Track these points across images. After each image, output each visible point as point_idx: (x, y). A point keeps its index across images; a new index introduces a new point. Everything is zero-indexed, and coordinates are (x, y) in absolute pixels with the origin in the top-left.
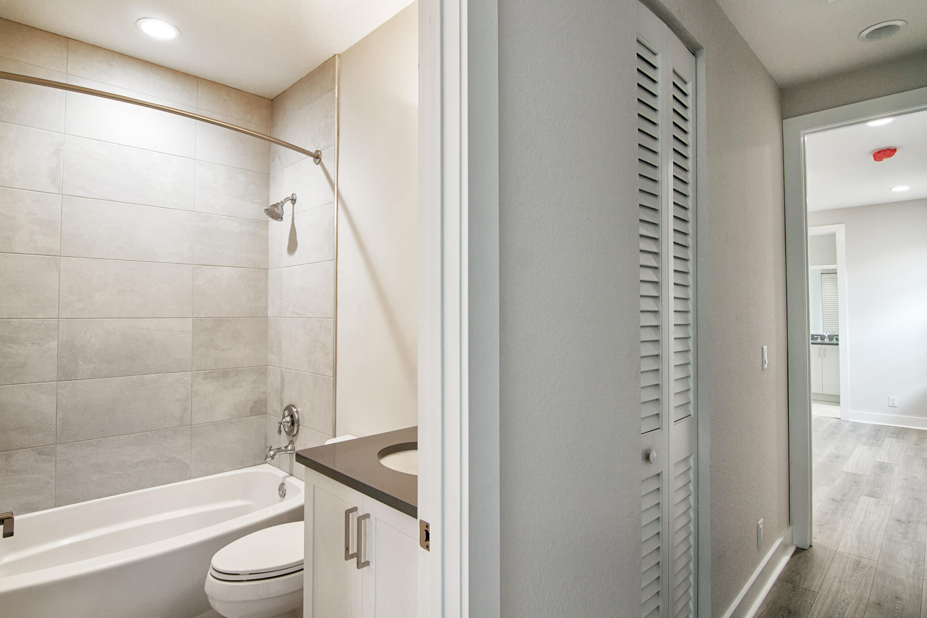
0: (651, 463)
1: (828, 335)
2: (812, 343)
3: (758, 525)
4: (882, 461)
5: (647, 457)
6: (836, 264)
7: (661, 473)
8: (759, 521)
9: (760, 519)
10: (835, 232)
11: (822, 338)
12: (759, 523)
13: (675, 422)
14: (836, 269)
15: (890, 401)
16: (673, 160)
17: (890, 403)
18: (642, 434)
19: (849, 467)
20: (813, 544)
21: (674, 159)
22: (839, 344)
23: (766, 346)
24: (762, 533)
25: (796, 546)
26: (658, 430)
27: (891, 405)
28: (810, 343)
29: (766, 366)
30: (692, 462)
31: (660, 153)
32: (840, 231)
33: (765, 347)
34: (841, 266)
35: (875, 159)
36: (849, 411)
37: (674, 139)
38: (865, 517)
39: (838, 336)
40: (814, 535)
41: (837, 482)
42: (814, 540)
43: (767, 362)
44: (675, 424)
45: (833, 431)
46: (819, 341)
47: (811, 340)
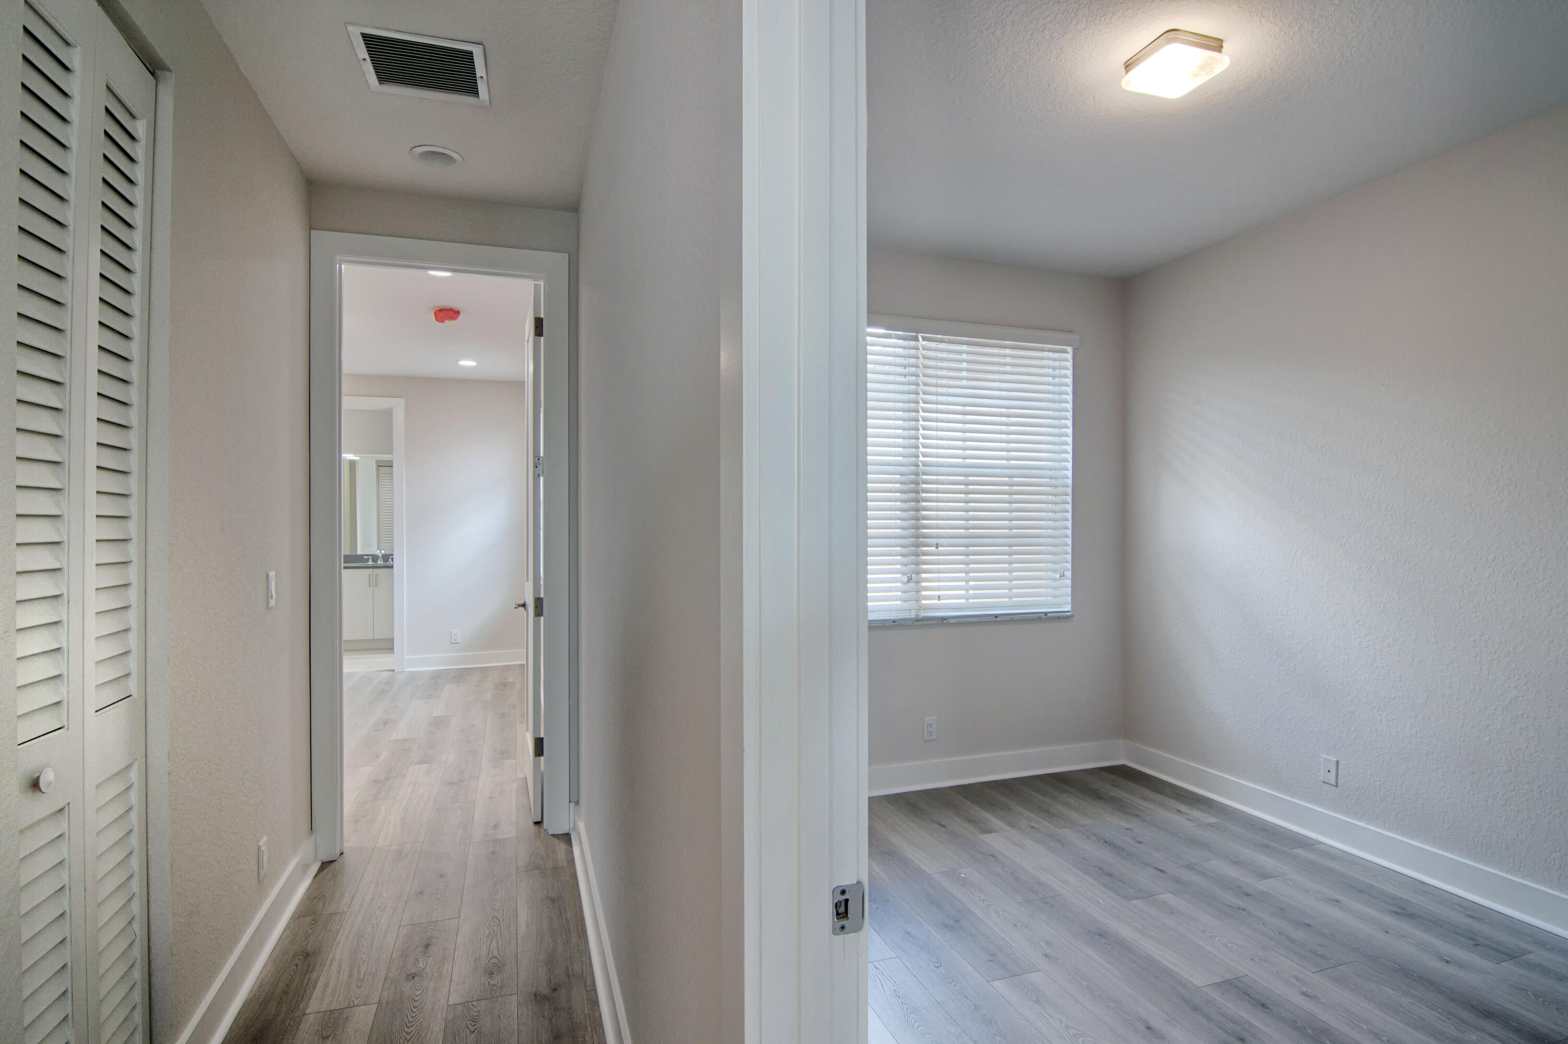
0: (43, 793)
1: (382, 555)
2: (345, 568)
3: (259, 848)
4: (439, 715)
5: (35, 785)
6: (391, 452)
7: (67, 808)
8: (259, 841)
9: (262, 838)
10: (392, 409)
11: (375, 558)
12: (261, 843)
13: (96, 711)
14: (392, 462)
15: (452, 635)
16: (99, 247)
17: (452, 640)
18: (19, 745)
19: (399, 733)
20: (345, 851)
21: (102, 245)
22: (395, 567)
23: (274, 572)
24: (265, 858)
25: (321, 860)
26: (61, 730)
27: (453, 642)
28: (342, 568)
29: (272, 603)
30: (134, 776)
31: (71, 227)
32: (399, 407)
33: (272, 574)
34: (398, 457)
35: (437, 319)
36: (405, 657)
37: (102, 207)
38: (413, 792)
39: (392, 555)
40: (345, 839)
41: (382, 758)
42: (346, 845)
43: (274, 596)
44: (96, 716)
45: (383, 689)
46: (370, 563)
47: (344, 563)
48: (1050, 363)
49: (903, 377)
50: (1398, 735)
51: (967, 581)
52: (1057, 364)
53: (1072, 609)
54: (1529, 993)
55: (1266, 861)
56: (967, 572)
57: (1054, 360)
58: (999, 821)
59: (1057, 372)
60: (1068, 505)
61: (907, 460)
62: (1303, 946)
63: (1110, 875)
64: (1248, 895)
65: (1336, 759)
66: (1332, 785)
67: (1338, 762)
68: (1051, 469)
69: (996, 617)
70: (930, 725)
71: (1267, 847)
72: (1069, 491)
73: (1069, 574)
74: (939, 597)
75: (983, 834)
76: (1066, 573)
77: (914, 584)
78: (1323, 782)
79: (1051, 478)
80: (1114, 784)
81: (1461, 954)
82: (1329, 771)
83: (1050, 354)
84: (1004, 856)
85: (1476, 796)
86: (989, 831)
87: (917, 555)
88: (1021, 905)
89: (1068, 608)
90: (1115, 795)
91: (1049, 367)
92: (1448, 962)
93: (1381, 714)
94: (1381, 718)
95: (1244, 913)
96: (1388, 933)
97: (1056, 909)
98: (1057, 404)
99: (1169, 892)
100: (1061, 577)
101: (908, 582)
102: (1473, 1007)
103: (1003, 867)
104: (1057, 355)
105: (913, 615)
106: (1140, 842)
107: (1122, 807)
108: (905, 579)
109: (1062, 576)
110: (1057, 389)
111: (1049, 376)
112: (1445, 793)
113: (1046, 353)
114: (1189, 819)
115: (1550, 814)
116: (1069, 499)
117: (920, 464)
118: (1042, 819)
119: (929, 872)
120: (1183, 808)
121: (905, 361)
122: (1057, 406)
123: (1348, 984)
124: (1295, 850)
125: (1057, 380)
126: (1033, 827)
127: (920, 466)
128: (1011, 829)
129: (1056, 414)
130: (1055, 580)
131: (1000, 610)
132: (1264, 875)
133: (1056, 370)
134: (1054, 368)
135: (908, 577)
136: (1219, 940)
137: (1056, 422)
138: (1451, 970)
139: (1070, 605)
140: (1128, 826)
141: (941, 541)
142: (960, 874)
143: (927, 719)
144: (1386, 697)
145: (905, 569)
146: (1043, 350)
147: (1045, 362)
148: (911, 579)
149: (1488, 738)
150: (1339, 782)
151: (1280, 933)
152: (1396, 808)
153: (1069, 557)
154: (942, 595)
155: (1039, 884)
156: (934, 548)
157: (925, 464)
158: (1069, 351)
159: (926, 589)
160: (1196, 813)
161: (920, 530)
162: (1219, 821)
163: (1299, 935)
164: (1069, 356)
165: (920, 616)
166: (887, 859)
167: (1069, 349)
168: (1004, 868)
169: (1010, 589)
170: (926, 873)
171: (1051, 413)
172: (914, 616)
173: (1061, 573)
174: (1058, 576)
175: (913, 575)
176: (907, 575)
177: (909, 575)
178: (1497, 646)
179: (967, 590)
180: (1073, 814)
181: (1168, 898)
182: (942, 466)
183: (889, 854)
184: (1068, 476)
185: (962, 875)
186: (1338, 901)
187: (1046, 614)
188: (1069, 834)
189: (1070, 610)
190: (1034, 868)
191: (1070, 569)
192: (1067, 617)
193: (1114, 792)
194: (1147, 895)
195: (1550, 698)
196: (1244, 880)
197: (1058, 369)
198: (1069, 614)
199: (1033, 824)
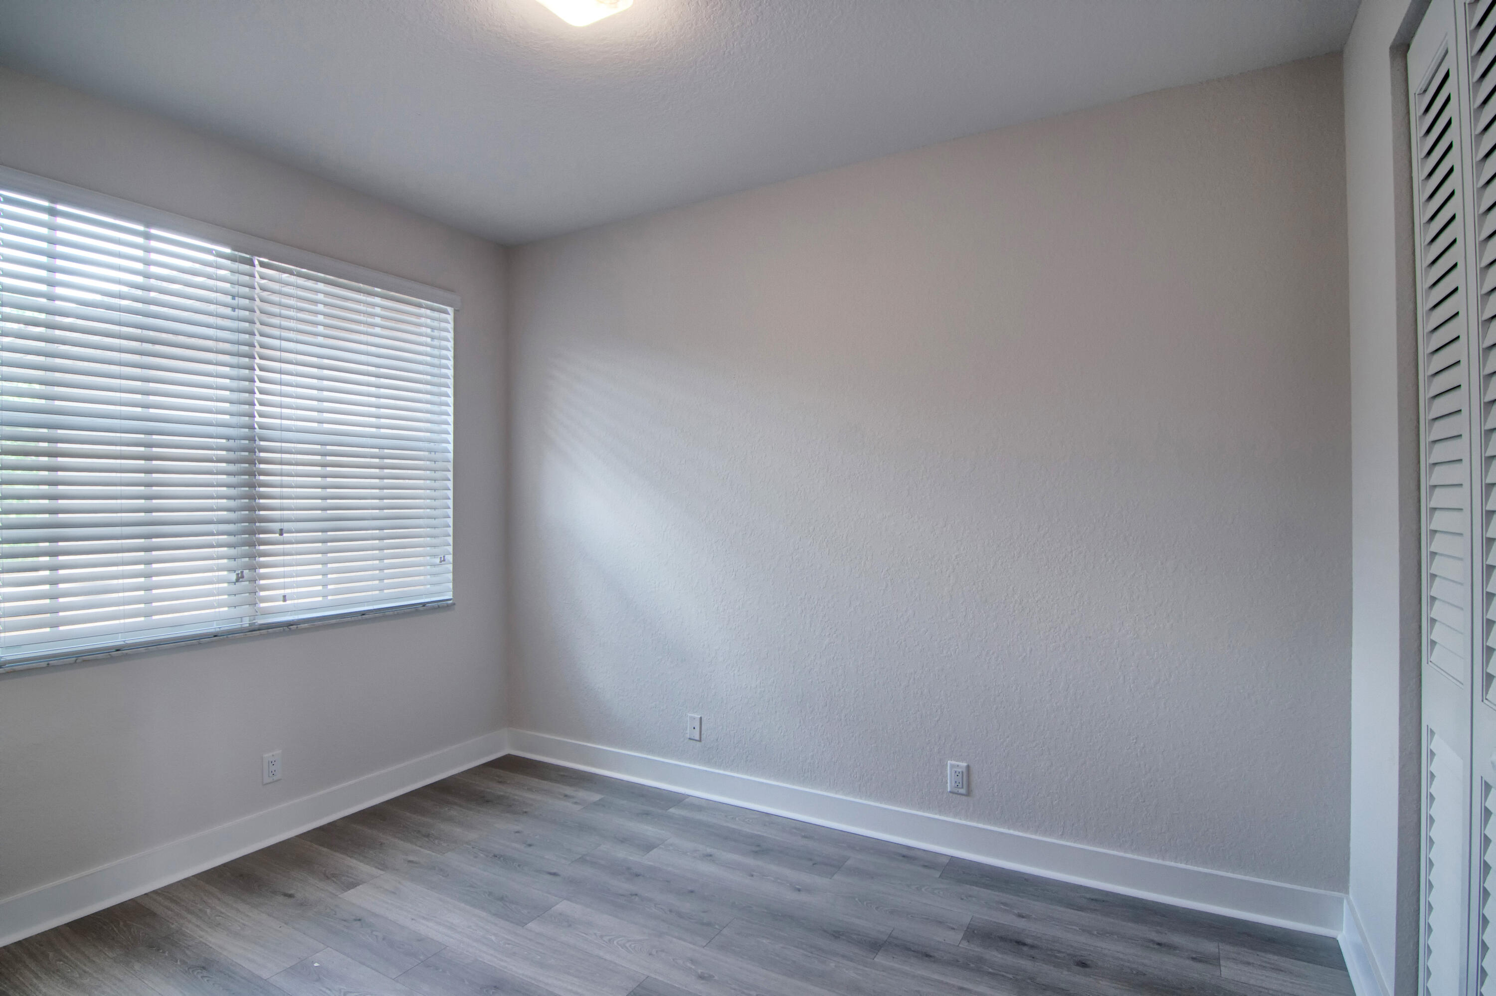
48: (429, 321)
49: (230, 309)
50: (747, 687)
51: (325, 575)
52: (436, 324)
53: (453, 596)
54: (857, 899)
55: (648, 830)
56: (325, 563)
57: (433, 319)
58: (368, 867)
59: (436, 333)
60: (449, 481)
61: (235, 420)
62: (690, 918)
63: (502, 899)
64: (637, 875)
65: (700, 717)
66: (696, 740)
67: (701, 718)
68: (430, 441)
69: (363, 615)
70: (272, 763)
71: (647, 814)
72: (450, 466)
73: (450, 558)
74: (284, 597)
75: (346, 891)
76: (447, 557)
77: (247, 583)
78: (690, 739)
79: (430, 451)
80: (500, 780)
81: (805, 878)
82: (694, 728)
83: (428, 312)
84: (376, 915)
85: (803, 731)
86: (353, 885)
87: (252, 544)
88: (397, 981)
89: (449, 595)
90: (502, 793)
91: (427, 326)
92: (799, 890)
93: (734, 670)
94: (734, 674)
95: (637, 899)
96: (752, 876)
97: (441, 970)
98: (436, 368)
99: (565, 899)
100: (441, 562)
101: (237, 580)
102: (825, 931)
103: (372, 931)
104: (436, 314)
105: (246, 623)
106: (530, 845)
107: (511, 806)
108: (233, 577)
109: (443, 560)
110: (436, 352)
111: (427, 336)
112: (781, 733)
113: (423, 309)
114: (576, 803)
115: (853, 737)
116: (450, 475)
117: (256, 426)
118: (421, 847)
119: (265, 974)
120: (569, 790)
121: (234, 289)
122: (436, 371)
123: (734, 948)
124: (672, 810)
125: (436, 342)
126: (410, 861)
127: (255, 429)
128: (382, 872)
129: (436, 380)
130: (434, 565)
131: (368, 606)
132: (649, 847)
133: (435, 331)
134: (433, 329)
135: (238, 574)
136: (617, 943)
137: (435, 389)
138: (803, 897)
139: (452, 592)
140: (517, 828)
141: (286, 526)
142: (313, 963)
143: (266, 755)
144: (737, 655)
145: (232, 563)
146: (420, 306)
147: (423, 320)
148: (243, 577)
149: (810, 680)
150: (703, 737)
151: (671, 911)
152: (746, 752)
153: (450, 540)
154: (288, 593)
155: (419, 940)
156: (277, 535)
157: (262, 427)
158: (450, 313)
159: (264, 588)
160: (582, 794)
161: (257, 512)
162: (603, 796)
163: (687, 906)
164: (450, 317)
165: (256, 624)
166: (199, 976)
167: (450, 310)
168: (374, 933)
169: (381, 580)
170: (262, 979)
171: (429, 378)
172: (248, 625)
173: (441, 558)
174: (437, 560)
175: (246, 572)
176: (237, 572)
177: (239, 572)
178: (816, 603)
179: (325, 585)
180: (458, 831)
181: (563, 906)
182: (289, 430)
183: (204, 968)
184: (448, 450)
185: (316, 965)
186: (711, 855)
187: (424, 604)
188: (454, 859)
189: (451, 597)
190: (412, 919)
191: (452, 553)
192: (448, 606)
193: (500, 790)
194: (540, 911)
195: (851, 642)
196: (631, 858)
197: (437, 330)
198: (450, 602)
199: (411, 858)
